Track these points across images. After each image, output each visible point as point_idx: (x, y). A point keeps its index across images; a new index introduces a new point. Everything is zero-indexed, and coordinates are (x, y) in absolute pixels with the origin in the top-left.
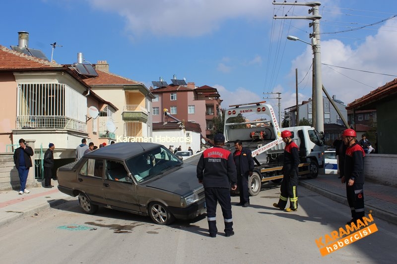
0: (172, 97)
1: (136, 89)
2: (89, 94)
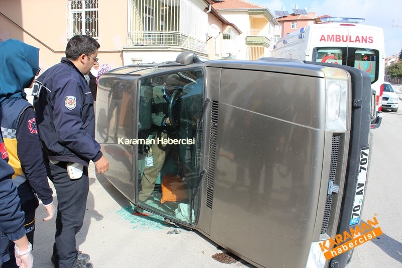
1: (261, 14)
2: (210, 10)
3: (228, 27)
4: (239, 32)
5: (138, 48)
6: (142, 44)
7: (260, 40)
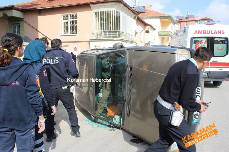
0: (186, 24)
1: (166, 18)
2: (137, 18)
3: (148, 27)
4: (154, 29)
5: (98, 39)
6: (100, 37)
7: (167, 33)
